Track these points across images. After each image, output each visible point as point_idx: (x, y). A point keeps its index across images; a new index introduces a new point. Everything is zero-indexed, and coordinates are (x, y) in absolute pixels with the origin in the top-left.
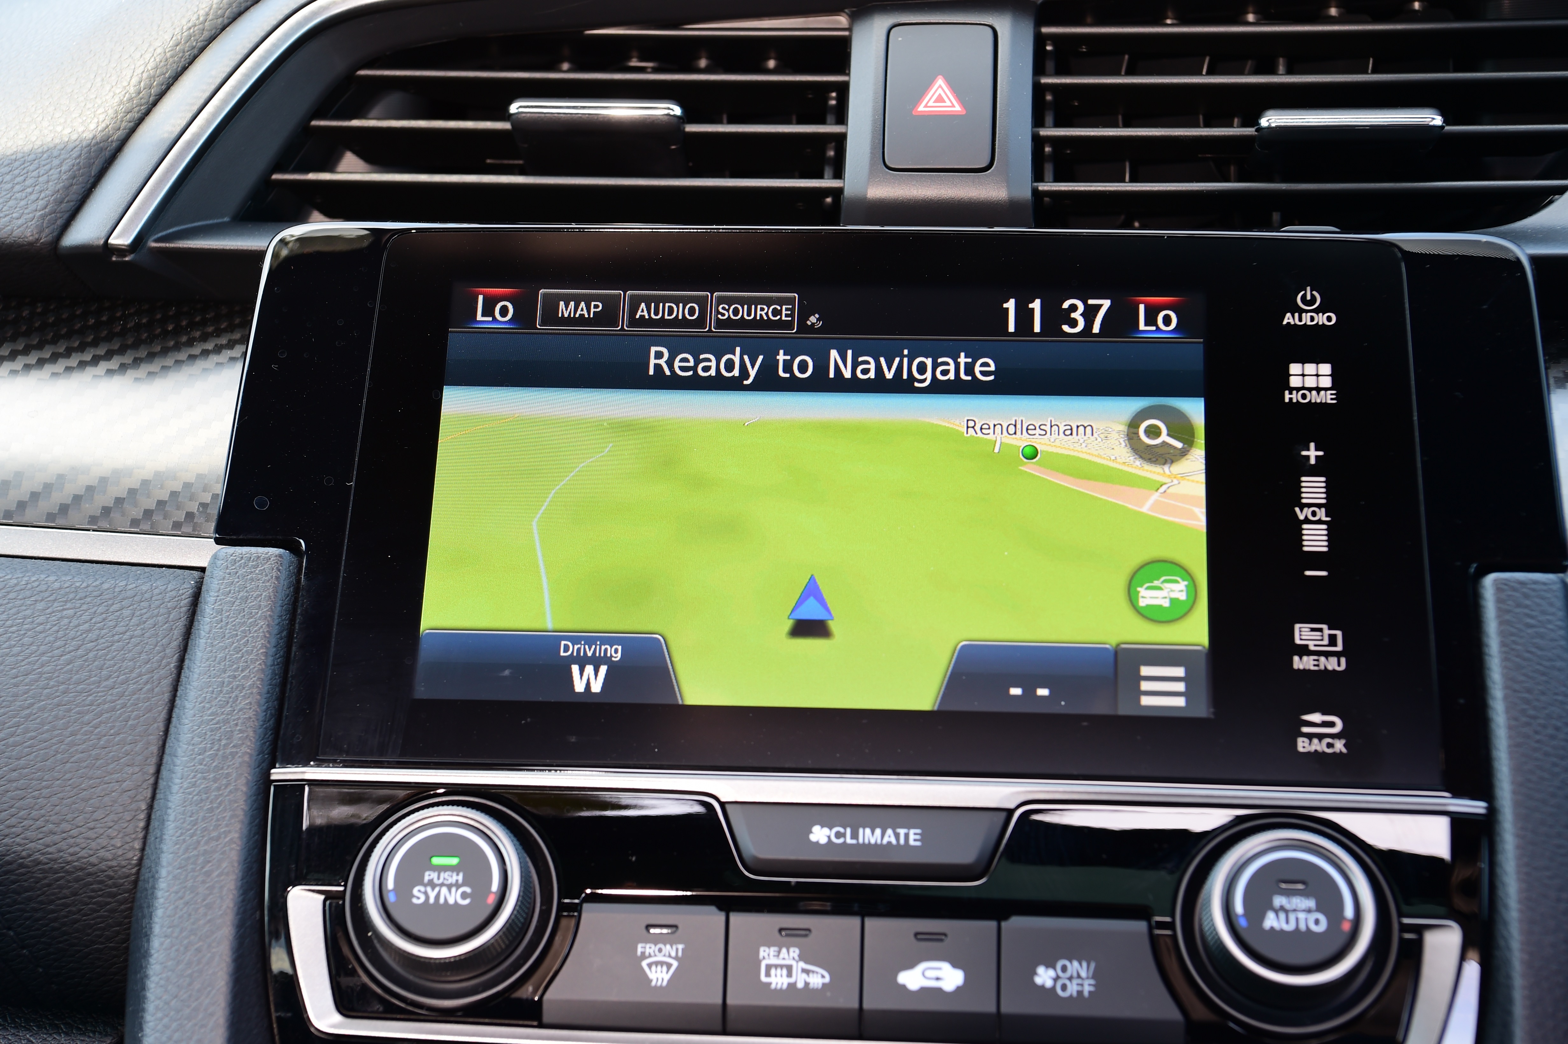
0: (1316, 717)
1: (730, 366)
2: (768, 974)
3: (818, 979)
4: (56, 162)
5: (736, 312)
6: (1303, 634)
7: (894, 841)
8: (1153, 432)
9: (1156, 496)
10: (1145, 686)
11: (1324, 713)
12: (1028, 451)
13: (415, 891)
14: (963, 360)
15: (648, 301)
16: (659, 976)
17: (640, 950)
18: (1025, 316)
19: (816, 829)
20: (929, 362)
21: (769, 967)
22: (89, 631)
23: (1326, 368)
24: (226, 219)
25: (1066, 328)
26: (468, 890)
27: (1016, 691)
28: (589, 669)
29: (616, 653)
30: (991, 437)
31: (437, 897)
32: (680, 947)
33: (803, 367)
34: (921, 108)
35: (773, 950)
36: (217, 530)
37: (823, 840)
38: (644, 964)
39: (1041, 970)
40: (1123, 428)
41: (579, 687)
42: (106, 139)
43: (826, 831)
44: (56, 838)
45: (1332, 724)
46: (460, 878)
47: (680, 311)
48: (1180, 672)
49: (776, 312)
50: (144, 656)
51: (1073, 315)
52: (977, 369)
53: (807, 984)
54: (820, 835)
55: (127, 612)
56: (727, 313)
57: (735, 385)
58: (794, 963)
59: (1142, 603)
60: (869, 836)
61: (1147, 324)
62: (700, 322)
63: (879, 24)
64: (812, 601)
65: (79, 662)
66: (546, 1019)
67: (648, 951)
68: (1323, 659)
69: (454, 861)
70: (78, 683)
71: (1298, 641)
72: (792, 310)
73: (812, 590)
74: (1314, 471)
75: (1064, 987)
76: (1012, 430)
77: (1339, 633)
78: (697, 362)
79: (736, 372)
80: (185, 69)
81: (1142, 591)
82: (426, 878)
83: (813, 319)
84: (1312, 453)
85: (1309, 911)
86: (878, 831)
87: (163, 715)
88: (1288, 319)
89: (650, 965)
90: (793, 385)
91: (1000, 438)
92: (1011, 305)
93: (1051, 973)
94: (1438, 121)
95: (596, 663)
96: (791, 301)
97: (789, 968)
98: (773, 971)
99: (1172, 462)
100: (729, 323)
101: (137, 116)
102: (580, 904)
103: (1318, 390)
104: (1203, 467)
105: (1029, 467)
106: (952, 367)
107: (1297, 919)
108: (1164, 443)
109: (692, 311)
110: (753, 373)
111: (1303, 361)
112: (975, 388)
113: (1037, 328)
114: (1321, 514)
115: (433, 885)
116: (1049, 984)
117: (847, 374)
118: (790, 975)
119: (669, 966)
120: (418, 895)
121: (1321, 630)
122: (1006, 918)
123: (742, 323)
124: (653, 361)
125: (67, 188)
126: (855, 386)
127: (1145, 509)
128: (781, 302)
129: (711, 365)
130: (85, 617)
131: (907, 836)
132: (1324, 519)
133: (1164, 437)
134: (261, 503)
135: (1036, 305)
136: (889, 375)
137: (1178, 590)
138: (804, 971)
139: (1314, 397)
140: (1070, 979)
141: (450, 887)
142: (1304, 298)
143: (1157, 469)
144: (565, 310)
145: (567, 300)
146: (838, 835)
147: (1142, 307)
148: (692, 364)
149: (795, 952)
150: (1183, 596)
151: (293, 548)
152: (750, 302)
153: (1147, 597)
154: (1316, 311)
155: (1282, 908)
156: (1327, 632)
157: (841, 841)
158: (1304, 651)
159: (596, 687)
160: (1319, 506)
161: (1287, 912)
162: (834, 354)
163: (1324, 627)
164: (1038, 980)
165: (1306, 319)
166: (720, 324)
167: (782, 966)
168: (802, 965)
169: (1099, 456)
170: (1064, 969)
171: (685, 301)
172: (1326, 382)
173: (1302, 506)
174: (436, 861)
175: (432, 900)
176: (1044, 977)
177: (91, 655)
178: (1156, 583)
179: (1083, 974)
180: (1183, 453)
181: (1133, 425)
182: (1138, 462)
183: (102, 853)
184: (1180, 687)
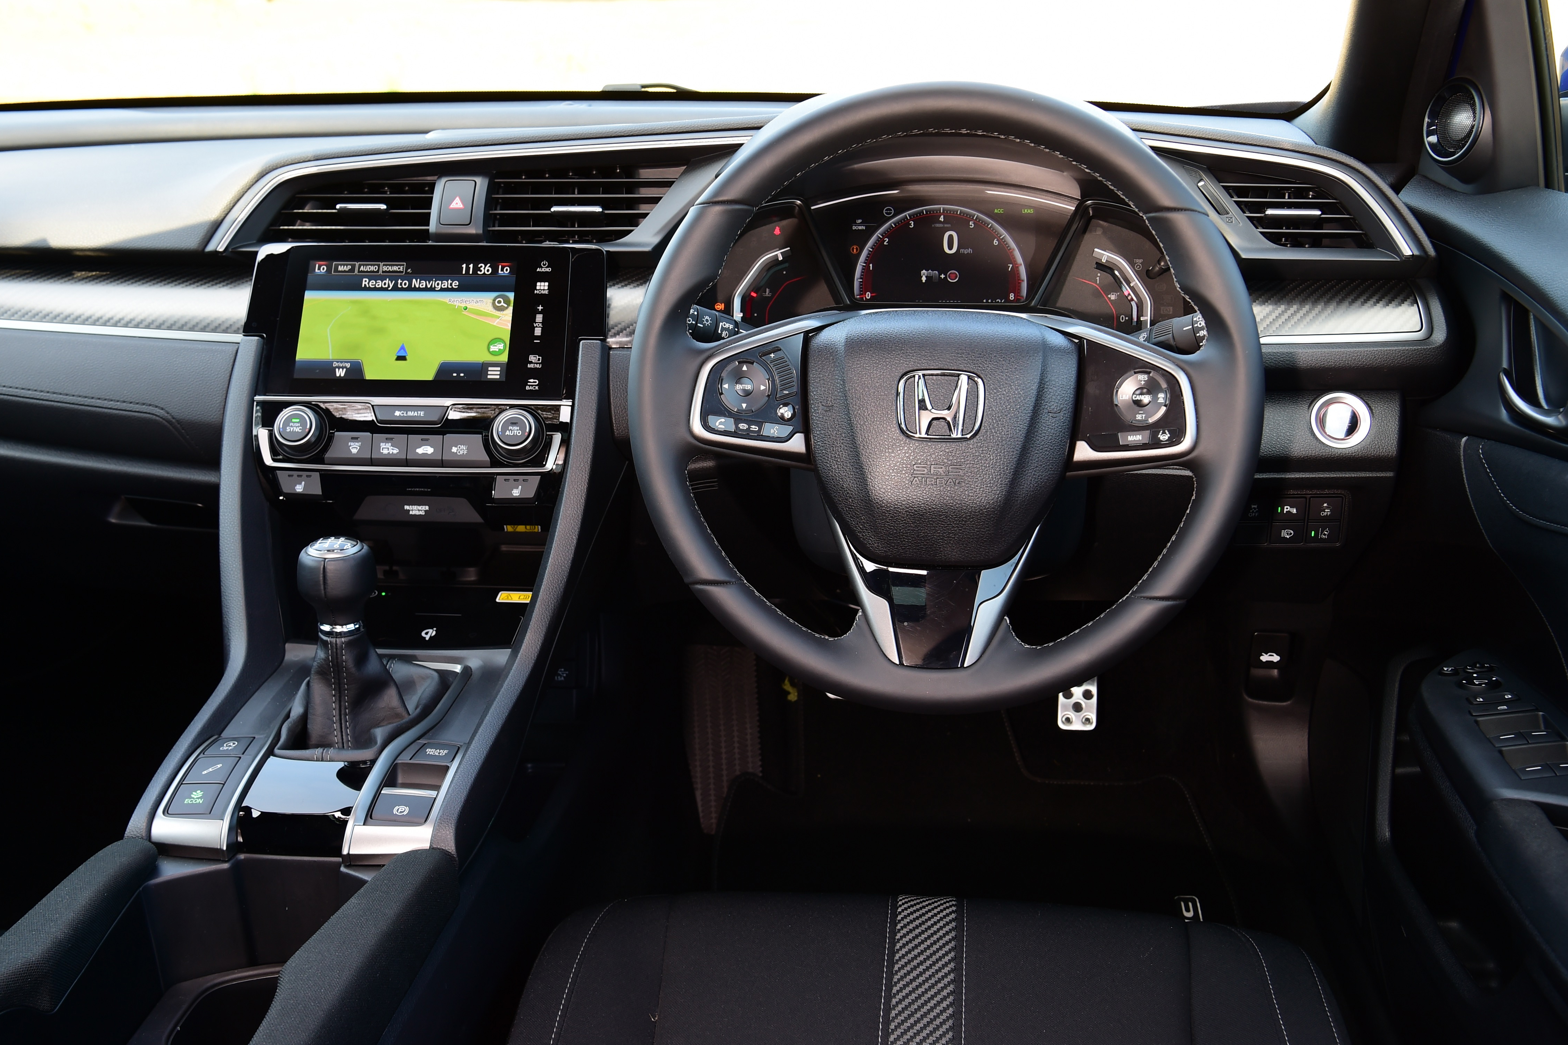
0: (532, 380)
1: (385, 284)
2: (383, 450)
3: (396, 451)
4: (203, 227)
5: (388, 268)
6: (532, 358)
7: (417, 415)
8: (499, 302)
9: (498, 320)
10: (489, 373)
11: (534, 379)
12: (465, 308)
13: (287, 428)
14: (450, 282)
15: (364, 265)
16: (354, 451)
17: (349, 444)
18: (468, 269)
19: (397, 412)
20: (440, 282)
21: (383, 448)
22: (208, 360)
23: (547, 284)
24: (255, 242)
25: (479, 272)
26: (301, 428)
27: (455, 375)
28: (341, 370)
29: (348, 365)
30: (455, 304)
31: (293, 430)
32: (360, 443)
33: (405, 284)
34: (451, 206)
35: (384, 444)
36: (244, 332)
37: (398, 415)
38: (351, 448)
39: (453, 448)
40: (492, 301)
41: (338, 375)
42: (217, 220)
43: (399, 412)
44: (200, 416)
45: (536, 382)
46: (299, 425)
47: (372, 268)
48: (499, 369)
49: (399, 268)
50: (223, 367)
51: (481, 269)
52: (453, 284)
53: (393, 453)
54: (397, 413)
55: (219, 355)
56: (385, 269)
57: (386, 289)
58: (389, 447)
59: (491, 350)
60: (410, 414)
61: (501, 271)
62: (378, 271)
63: (444, 180)
64: (402, 350)
65: (206, 369)
66: (326, 462)
67: (352, 444)
68: (536, 365)
69: (298, 420)
70: (205, 374)
71: (530, 360)
72: (404, 268)
73: (403, 348)
74: (540, 313)
75: (459, 452)
76: (461, 302)
77: (541, 358)
78: (376, 283)
79: (387, 286)
80: (241, 198)
81: (491, 347)
82: (290, 425)
83: (409, 270)
84: (540, 308)
85: (517, 430)
86: (413, 412)
87: (227, 383)
88: (538, 270)
89: (352, 448)
90: (402, 289)
91: (457, 304)
92: (464, 266)
93: (456, 448)
94: (600, 210)
95: (343, 368)
96: (403, 265)
97: (388, 448)
98: (384, 449)
99: (504, 310)
100: (386, 272)
101: (226, 212)
102: (334, 433)
103: (544, 290)
104: (512, 312)
105: (464, 313)
106: (446, 284)
107: (514, 432)
108: (502, 305)
109: (376, 268)
110: (391, 286)
111: (541, 282)
112: (452, 290)
113: (471, 273)
114: (540, 325)
115: (292, 426)
116: (455, 451)
117: (417, 286)
118: (388, 450)
119: (357, 448)
120: (288, 429)
121: (536, 357)
122: (445, 435)
123: (389, 272)
124: (364, 283)
125: (206, 235)
126: (419, 290)
127: (495, 324)
128: (401, 265)
129: (380, 284)
130: (208, 357)
131: (420, 413)
132: (541, 326)
133: (502, 304)
134: (254, 325)
135: (471, 266)
136: (429, 286)
137: (501, 346)
138: (392, 449)
139: (543, 292)
140: (461, 450)
141: (296, 427)
142: (543, 264)
143: (500, 313)
144: (340, 268)
145: (341, 265)
146: (402, 413)
147: (500, 266)
148: (374, 283)
149: (390, 444)
150: (502, 348)
151: (262, 337)
152: (392, 265)
153: (492, 348)
154: (546, 267)
155: (511, 429)
156: (538, 357)
157: (403, 415)
158: (531, 362)
159: (342, 375)
160: (540, 323)
161: (512, 430)
162: (414, 280)
163: (537, 356)
164: (453, 451)
165: (543, 270)
166: (383, 272)
167: (386, 448)
168: (392, 448)
169: (484, 309)
170: (460, 447)
171: (374, 265)
172: (546, 288)
173: (536, 323)
174: (293, 420)
175: (292, 430)
176: (454, 450)
177: (209, 367)
178: (496, 345)
179: (464, 449)
180: (507, 308)
181: (494, 300)
182: (494, 311)
183: (212, 420)
184: (499, 373)
